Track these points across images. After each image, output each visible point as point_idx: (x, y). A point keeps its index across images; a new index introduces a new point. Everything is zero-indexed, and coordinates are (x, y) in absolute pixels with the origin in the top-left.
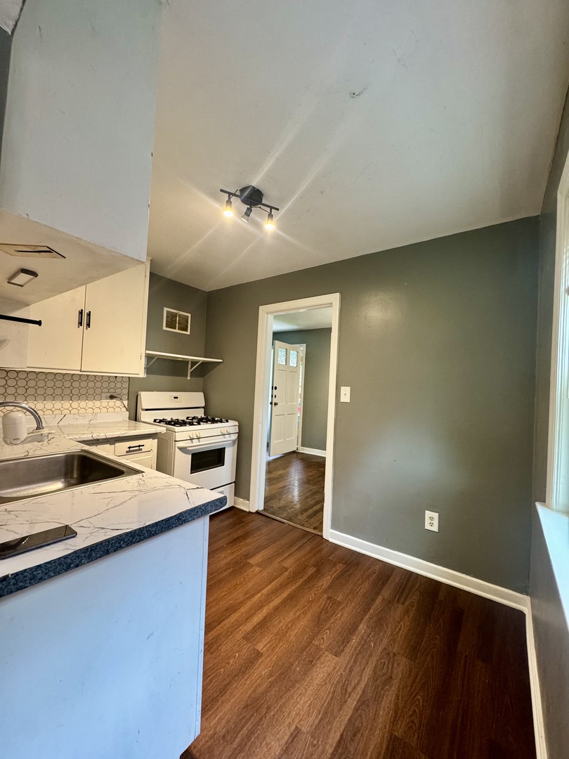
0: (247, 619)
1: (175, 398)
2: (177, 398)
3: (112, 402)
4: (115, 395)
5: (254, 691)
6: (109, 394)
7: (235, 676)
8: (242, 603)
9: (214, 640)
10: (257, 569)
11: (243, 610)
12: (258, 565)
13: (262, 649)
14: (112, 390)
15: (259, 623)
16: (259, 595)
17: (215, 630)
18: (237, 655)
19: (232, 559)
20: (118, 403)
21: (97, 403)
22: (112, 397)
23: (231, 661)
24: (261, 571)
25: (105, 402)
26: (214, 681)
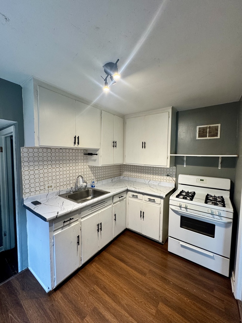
0: (108, 308)
1: (201, 180)
2: (203, 180)
3: (168, 178)
4: (169, 174)
5: (65, 317)
6: (167, 174)
7: (75, 306)
8: (119, 303)
9: (96, 292)
10: (154, 311)
11: (114, 304)
12: (158, 311)
13: (86, 320)
14: (168, 172)
15: (104, 317)
16: (127, 314)
17: (102, 291)
18: (86, 305)
19: (158, 291)
20: (171, 178)
21: (162, 177)
22: (168, 175)
23: (83, 303)
24: (152, 315)
25: (165, 177)
26: (76, 296)
